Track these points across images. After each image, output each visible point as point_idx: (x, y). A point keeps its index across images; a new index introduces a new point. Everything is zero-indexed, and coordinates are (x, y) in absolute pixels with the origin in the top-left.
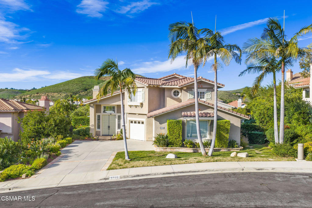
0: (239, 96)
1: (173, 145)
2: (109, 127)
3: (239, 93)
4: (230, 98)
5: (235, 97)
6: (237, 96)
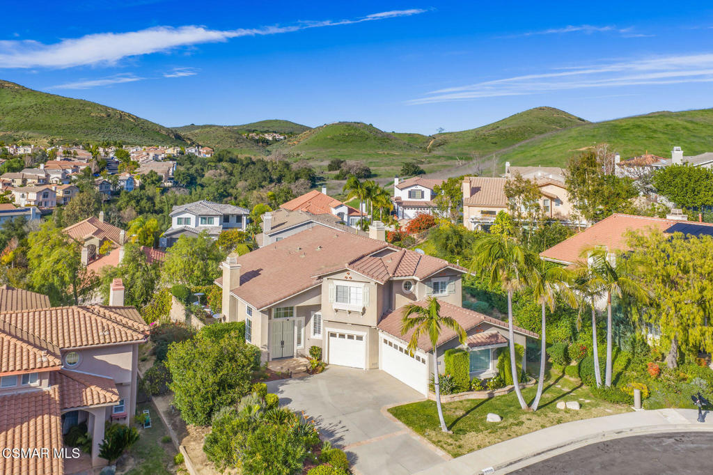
0: (257, 140)
1: (459, 389)
2: (282, 343)
3: (254, 131)
4: (238, 145)
5: (249, 144)
6: (251, 140)
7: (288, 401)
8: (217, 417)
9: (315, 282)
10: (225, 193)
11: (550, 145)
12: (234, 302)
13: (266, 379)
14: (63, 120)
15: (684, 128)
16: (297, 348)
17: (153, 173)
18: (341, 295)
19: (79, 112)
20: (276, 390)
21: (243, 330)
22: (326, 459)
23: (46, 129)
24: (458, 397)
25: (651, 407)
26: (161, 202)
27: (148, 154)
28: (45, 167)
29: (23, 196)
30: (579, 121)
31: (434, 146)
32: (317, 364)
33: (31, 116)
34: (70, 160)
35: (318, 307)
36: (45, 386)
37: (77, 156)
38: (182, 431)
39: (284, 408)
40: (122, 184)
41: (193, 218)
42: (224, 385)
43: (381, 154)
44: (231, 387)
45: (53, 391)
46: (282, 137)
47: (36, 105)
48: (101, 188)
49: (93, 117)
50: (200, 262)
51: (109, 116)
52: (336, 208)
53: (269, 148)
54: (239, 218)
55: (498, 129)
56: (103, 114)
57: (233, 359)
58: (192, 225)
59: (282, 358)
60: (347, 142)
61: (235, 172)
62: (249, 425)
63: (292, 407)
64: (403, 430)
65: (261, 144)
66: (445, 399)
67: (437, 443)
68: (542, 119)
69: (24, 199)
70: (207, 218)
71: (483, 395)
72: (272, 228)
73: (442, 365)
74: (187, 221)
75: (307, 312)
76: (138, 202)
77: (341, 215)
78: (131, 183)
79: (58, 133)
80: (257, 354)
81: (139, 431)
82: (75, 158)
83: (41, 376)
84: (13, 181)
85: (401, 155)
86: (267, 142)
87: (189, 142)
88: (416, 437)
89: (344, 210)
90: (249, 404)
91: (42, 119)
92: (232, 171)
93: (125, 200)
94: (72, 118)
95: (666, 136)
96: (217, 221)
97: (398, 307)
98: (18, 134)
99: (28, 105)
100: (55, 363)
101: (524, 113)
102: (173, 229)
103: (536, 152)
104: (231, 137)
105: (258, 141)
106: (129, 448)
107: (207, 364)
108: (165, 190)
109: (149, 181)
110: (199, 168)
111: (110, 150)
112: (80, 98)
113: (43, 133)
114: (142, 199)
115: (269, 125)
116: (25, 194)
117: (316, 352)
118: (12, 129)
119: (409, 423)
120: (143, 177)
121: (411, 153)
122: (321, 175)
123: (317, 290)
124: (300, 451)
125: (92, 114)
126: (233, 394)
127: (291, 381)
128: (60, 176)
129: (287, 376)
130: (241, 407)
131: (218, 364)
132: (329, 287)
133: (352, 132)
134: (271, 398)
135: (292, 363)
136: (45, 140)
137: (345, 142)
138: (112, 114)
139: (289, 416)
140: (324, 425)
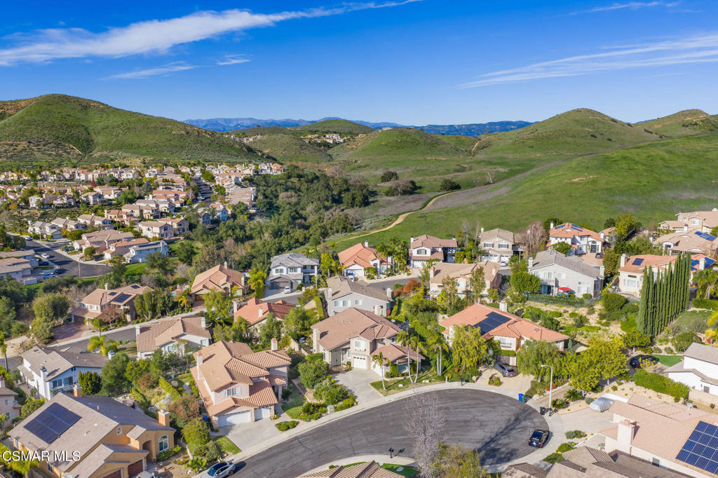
1: (394, 376)
2: (337, 360)
7: (338, 381)
8: (316, 386)
9: (348, 340)
10: (297, 215)
11: (553, 175)
12: (318, 346)
13: (331, 374)
14: (150, 139)
15: (661, 159)
16: (342, 362)
17: (241, 204)
18: (357, 344)
19: (162, 130)
20: (334, 377)
21: (322, 356)
22: (348, 397)
23: (136, 148)
24: (393, 379)
25: (451, 381)
26: (251, 229)
27: (230, 177)
28: (153, 197)
29: (149, 230)
30: (612, 122)
31: (478, 148)
32: (349, 367)
33: (120, 135)
34: (170, 188)
35: (349, 348)
36: (264, 379)
37: (175, 184)
38: (305, 391)
39: (337, 384)
40: (218, 214)
41: (285, 269)
42: (318, 377)
43: (429, 160)
44: (320, 377)
45: (267, 380)
46: (342, 141)
47: (122, 124)
48: (204, 219)
49: (174, 134)
50: (301, 322)
51: (188, 133)
52: (373, 261)
53: (330, 152)
54: (312, 267)
55: (536, 134)
56: (183, 132)
57: (320, 369)
58: (285, 273)
59: (337, 366)
60: (399, 147)
61: (303, 188)
62: (327, 389)
63: (339, 383)
64: (373, 389)
65: (323, 147)
66: (388, 380)
67: (381, 393)
68: (577, 121)
69: (149, 232)
70: (293, 269)
71: (402, 378)
72: (333, 295)
73: (389, 369)
74: (281, 271)
75: (346, 350)
76: (233, 230)
77: (375, 265)
78: (225, 213)
79: (148, 154)
80: (328, 365)
81: (290, 391)
82: (173, 186)
83: (263, 376)
84: (132, 211)
85: (447, 160)
86: (328, 146)
87: (260, 154)
88: (376, 391)
89: (378, 261)
90: (326, 383)
91: (131, 138)
92: (300, 188)
93: (224, 230)
94: (157, 136)
95: (644, 167)
96: (299, 270)
97: (378, 348)
98: (113, 153)
99: (115, 124)
100: (267, 373)
101: (562, 115)
102: (273, 276)
103: (540, 182)
104: (296, 144)
105: (319, 145)
106: (290, 396)
107: (312, 371)
108: (251, 217)
109: (238, 210)
110: (273, 190)
111: (196, 170)
112: (159, 116)
113: (134, 153)
114: (236, 228)
115: (329, 125)
116: (150, 228)
117: (349, 363)
118: (107, 149)
119: (375, 387)
120: (234, 207)
121: (456, 158)
122: (375, 189)
123: (349, 343)
124: (341, 396)
125: (174, 132)
126: (320, 379)
127: (340, 374)
128: (167, 206)
129: (339, 372)
130: (324, 383)
131: (315, 370)
132: (353, 342)
133: (405, 138)
134: (333, 381)
135: (340, 367)
136: (138, 160)
137: (398, 148)
138: (191, 131)
139: (338, 386)
140: (350, 388)
